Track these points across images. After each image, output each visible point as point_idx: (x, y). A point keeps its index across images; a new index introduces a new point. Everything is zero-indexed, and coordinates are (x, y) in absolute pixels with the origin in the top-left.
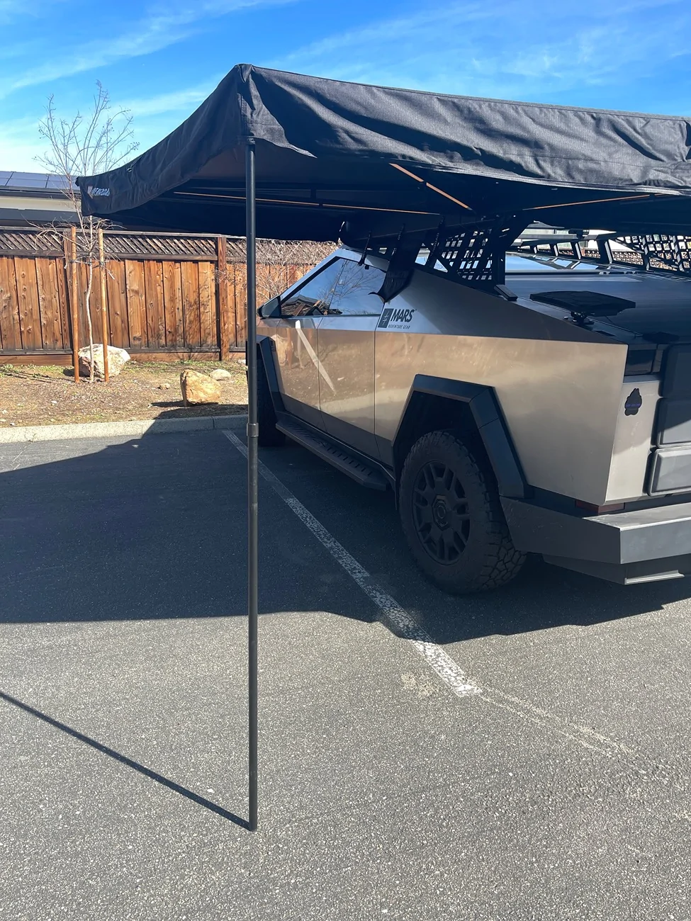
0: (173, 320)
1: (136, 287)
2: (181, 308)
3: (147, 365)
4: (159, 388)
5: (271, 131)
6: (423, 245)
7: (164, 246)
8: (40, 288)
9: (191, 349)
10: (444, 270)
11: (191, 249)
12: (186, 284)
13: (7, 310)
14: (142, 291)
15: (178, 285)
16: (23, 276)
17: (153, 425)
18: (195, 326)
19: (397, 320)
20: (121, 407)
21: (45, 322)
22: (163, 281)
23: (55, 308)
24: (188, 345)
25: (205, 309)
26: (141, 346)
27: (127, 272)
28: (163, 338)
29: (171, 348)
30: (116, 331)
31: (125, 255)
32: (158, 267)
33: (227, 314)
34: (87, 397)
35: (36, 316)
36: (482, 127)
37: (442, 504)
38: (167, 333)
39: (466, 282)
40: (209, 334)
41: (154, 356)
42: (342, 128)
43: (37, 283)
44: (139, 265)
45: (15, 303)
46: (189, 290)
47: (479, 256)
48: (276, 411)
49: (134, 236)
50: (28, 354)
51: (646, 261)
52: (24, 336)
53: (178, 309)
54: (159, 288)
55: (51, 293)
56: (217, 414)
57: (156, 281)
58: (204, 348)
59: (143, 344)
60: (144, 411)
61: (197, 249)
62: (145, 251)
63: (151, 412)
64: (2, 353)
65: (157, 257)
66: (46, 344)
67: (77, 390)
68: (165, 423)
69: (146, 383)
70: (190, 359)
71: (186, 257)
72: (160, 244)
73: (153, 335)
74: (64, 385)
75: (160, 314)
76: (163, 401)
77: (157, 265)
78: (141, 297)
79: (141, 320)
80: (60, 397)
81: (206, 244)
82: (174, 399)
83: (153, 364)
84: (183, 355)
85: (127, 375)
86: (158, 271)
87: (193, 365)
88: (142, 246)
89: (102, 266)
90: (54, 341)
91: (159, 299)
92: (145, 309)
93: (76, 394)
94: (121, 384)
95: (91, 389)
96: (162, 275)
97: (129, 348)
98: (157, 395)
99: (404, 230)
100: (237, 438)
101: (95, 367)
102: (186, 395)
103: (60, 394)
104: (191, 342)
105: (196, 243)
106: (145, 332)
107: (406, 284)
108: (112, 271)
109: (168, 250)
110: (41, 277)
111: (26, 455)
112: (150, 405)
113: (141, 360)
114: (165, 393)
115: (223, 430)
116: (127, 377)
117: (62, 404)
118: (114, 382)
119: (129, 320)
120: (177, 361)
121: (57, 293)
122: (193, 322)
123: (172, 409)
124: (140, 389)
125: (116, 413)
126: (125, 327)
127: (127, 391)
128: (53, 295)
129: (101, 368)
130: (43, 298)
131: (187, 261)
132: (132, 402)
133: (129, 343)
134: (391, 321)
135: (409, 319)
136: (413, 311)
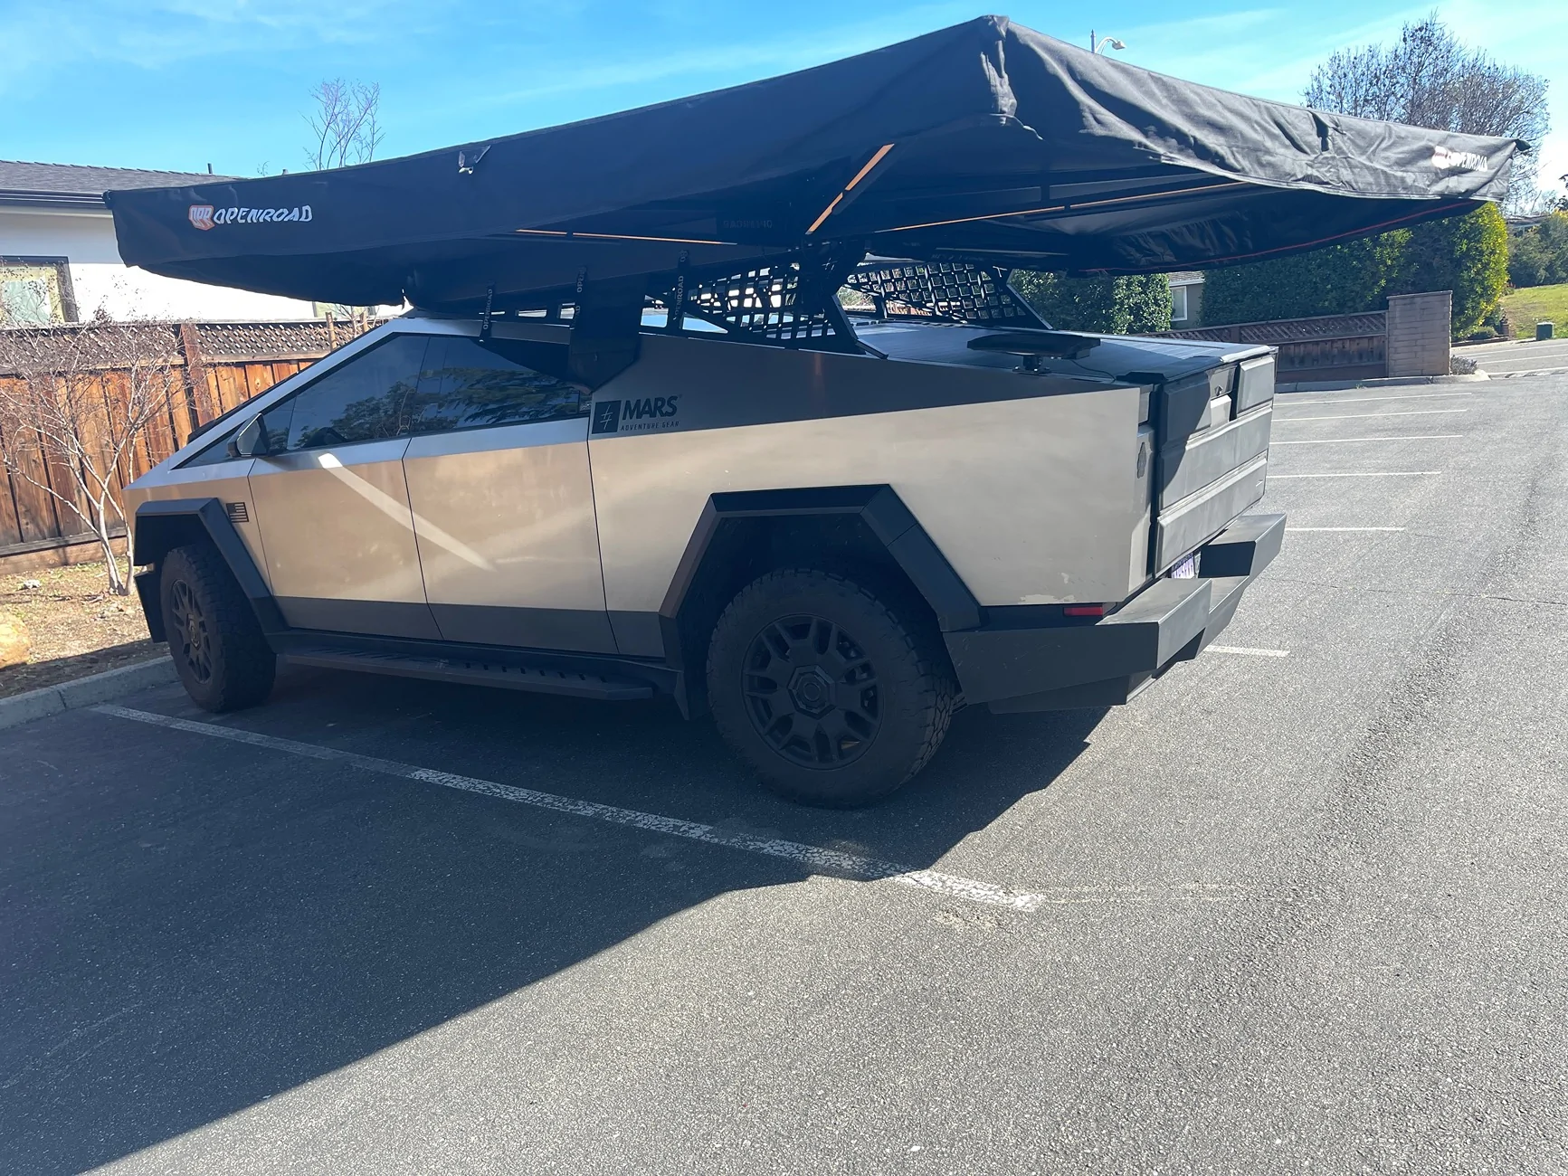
10: (718, 329)
19: (639, 417)
36: (1187, 110)
37: (810, 679)
42: (1089, 107)
99: (586, 276)
100: (146, 713)
107: (635, 358)
115: (91, 708)
134: (624, 419)
135: (670, 411)
136: (674, 398)
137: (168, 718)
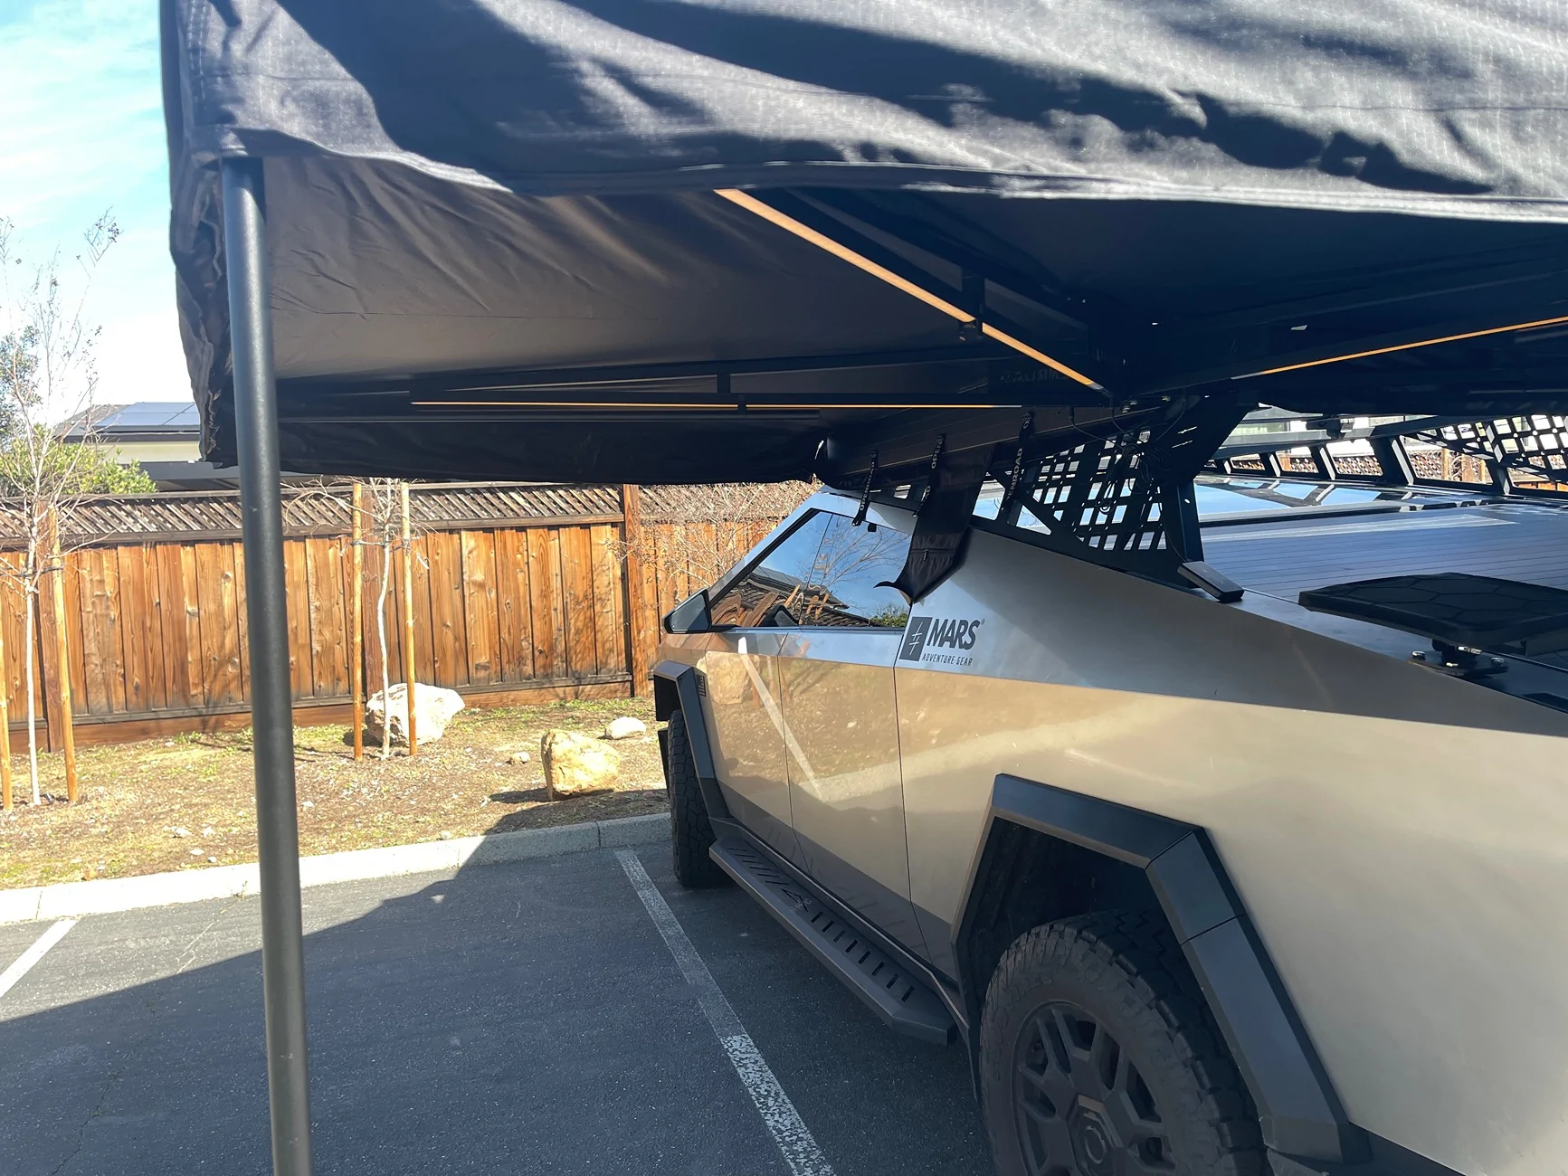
0: (546, 630)
1: (479, 577)
2: (560, 607)
3: (499, 714)
4: (509, 762)
5: (320, 106)
6: (988, 474)
7: (530, 503)
8: (312, 589)
9: (579, 680)
10: (1041, 527)
11: (577, 505)
12: (567, 570)
14: (491, 583)
15: (554, 568)
17: (481, 847)
18: (586, 638)
19: (941, 645)
20: (432, 806)
21: (319, 649)
22: (528, 563)
23: (336, 622)
24: (574, 673)
25: (603, 607)
26: (489, 680)
27: (465, 552)
28: (529, 662)
29: (544, 679)
30: (444, 654)
31: (460, 524)
32: (519, 541)
33: (643, 612)
34: (372, 789)
35: (303, 639)
37: (1095, 1124)
38: (537, 653)
39: (1099, 556)
40: (611, 650)
41: (511, 697)
43: (307, 581)
44: (486, 539)
46: (574, 577)
47: (1126, 492)
48: (709, 818)
49: (476, 490)
51: (1500, 474)
53: (556, 609)
54: (520, 576)
55: (331, 597)
56: (608, 816)
57: (516, 564)
58: (603, 676)
59: (493, 675)
60: (471, 815)
61: (588, 504)
62: (496, 514)
63: (485, 815)
64: (242, 708)
65: (517, 522)
66: (320, 687)
67: (355, 777)
68: (506, 841)
69: (487, 753)
70: (577, 698)
71: (568, 520)
72: (523, 500)
73: (511, 658)
74: (333, 767)
75: (523, 620)
76: (513, 790)
77: (517, 535)
78: (490, 594)
79: (489, 634)
80: (321, 794)
81: (604, 495)
82: (530, 785)
83: (508, 712)
84: (564, 691)
85: (457, 738)
86: (518, 547)
87: (582, 709)
88: (490, 506)
89: (406, 547)
90: (333, 681)
91: (521, 595)
92: (496, 613)
93: (351, 784)
94: (438, 759)
95: (382, 771)
96: (526, 553)
97: (468, 685)
98: (503, 778)
99: (943, 448)
100: (642, 869)
101: (394, 728)
102: (552, 778)
103: (322, 787)
104: (578, 666)
105: (585, 495)
106: (495, 654)
107: (955, 562)
108: (439, 551)
109: (536, 509)
110: (314, 570)
111: (215, 933)
112: (487, 799)
113: (487, 705)
114: (518, 773)
115: (617, 850)
116: (456, 741)
117: (321, 808)
118: (426, 755)
119: (468, 636)
120: (554, 703)
121: (342, 596)
122: (582, 631)
123: (525, 808)
124: (473, 767)
125: (418, 822)
126: (461, 648)
127: (447, 773)
128: (334, 601)
129: (404, 728)
130: (316, 607)
131: (571, 526)
132: (454, 794)
133: (466, 677)
134: (928, 644)
135: (969, 642)
136: (976, 623)
137: (648, 881)
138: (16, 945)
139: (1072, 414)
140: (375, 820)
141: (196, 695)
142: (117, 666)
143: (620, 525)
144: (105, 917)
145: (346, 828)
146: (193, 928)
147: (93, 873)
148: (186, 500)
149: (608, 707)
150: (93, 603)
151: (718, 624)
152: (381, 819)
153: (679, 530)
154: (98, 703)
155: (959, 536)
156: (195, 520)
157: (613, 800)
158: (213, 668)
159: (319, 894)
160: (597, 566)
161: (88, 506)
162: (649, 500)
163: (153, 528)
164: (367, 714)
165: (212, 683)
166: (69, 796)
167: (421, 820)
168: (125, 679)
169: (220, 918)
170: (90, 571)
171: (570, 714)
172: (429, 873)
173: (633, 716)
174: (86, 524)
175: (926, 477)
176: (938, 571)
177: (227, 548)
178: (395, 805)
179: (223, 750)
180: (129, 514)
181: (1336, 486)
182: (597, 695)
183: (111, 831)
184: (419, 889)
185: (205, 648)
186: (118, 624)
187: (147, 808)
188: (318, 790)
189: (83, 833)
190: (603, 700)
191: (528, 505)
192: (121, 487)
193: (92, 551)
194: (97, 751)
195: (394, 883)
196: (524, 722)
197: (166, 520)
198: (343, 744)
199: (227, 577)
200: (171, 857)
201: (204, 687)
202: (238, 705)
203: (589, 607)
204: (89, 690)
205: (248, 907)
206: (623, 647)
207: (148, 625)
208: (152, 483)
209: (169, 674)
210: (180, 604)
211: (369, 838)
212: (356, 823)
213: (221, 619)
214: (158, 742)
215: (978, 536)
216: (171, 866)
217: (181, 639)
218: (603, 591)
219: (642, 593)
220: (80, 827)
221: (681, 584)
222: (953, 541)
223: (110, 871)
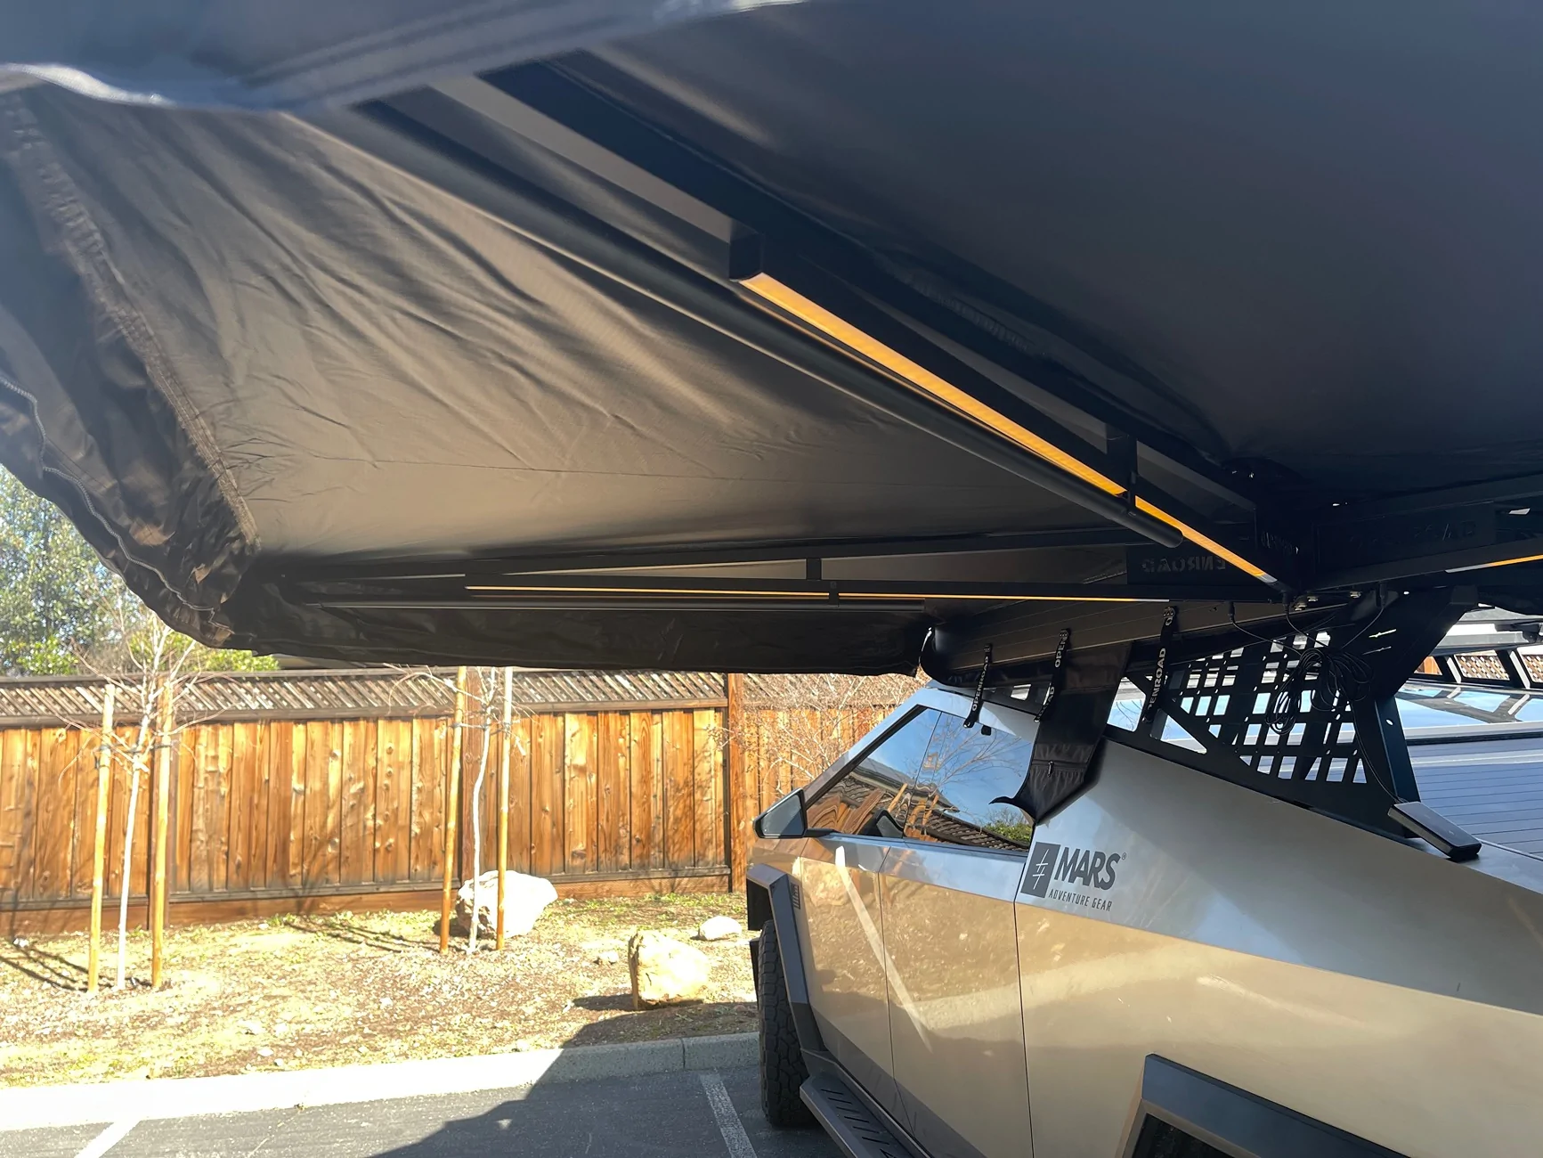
0: (645, 817)
1: (581, 760)
2: (659, 794)
3: (592, 906)
4: (597, 962)
6: (1124, 676)
7: (635, 687)
8: (416, 770)
9: (676, 872)
10: (1192, 744)
11: (681, 689)
12: (667, 757)
13: (355, 812)
14: (591, 768)
15: (656, 753)
16: (390, 751)
17: (557, 1062)
18: (685, 827)
20: (512, 1009)
21: (418, 831)
22: (630, 747)
23: (436, 804)
24: (671, 864)
25: (703, 794)
26: (584, 868)
27: (568, 735)
28: (626, 851)
29: (640, 870)
30: (541, 840)
31: (565, 706)
32: (622, 725)
33: (744, 802)
34: (453, 987)
35: (402, 821)
38: (634, 842)
40: (710, 841)
41: (606, 888)
43: (411, 762)
44: (589, 722)
45: (371, 798)
46: (675, 763)
48: (801, 1049)
50: (382, 890)
52: (380, 857)
53: (655, 796)
54: (622, 761)
55: (433, 778)
56: (695, 1032)
57: (618, 748)
58: (701, 869)
59: (589, 864)
60: (552, 1022)
61: (692, 688)
62: (601, 697)
63: (565, 1024)
64: (337, 891)
65: (621, 706)
66: (416, 870)
67: (437, 971)
68: (584, 1056)
69: (576, 951)
70: (673, 892)
71: (672, 704)
72: (628, 683)
73: (608, 845)
74: (417, 960)
75: (622, 808)
76: (598, 994)
77: (621, 720)
78: (590, 779)
79: (588, 820)
80: (402, 989)
81: (709, 679)
82: (616, 989)
83: (602, 903)
84: (660, 884)
85: (547, 930)
86: (621, 730)
87: (677, 904)
88: (595, 689)
89: (506, 730)
90: (429, 865)
91: (622, 780)
92: (595, 799)
93: (433, 980)
94: (524, 955)
95: (466, 968)
96: (628, 737)
97: (563, 873)
98: (589, 980)
99: (1068, 644)
100: (729, 1099)
101: (483, 919)
102: (638, 984)
103: (403, 982)
104: (676, 856)
105: (690, 679)
106: (593, 841)
107: (1088, 779)
108: (543, 734)
109: (641, 693)
110: (419, 751)
111: (267, 1151)
112: (570, 1004)
113: (581, 896)
114: (605, 975)
115: (702, 1074)
116: (545, 935)
117: (400, 1006)
118: (512, 950)
119: (566, 821)
120: (648, 896)
121: (444, 778)
122: (681, 819)
123: (608, 1017)
124: (559, 966)
125: (495, 1027)
126: (558, 835)
127: (532, 972)
128: (436, 782)
129: (492, 918)
130: (418, 788)
131: (675, 710)
132: (536, 996)
133: (562, 865)
134: (1056, 878)
135: (1107, 880)
136: (1115, 858)
137: (733, 1116)
138: (67, 1149)
139: (1232, 610)
140: (452, 1023)
141: (295, 875)
142: (222, 843)
143: (723, 710)
144: (162, 1123)
145: (420, 1031)
146: (247, 1143)
147: (158, 1072)
148: (303, 679)
149: (704, 902)
150: (206, 779)
151: (815, 828)
152: (458, 1022)
153: (782, 716)
154: (200, 880)
155: (1091, 749)
156: (310, 699)
157: (702, 1012)
158: (313, 848)
159: (382, 1110)
160: (698, 752)
161: (210, 682)
162: (753, 684)
163: (269, 705)
164: (458, 902)
165: (310, 863)
166: (153, 980)
167: (499, 1025)
168: (228, 857)
169: (275, 1134)
170: (206, 747)
171: (665, 909)
172: (500, 1090)
173: (730, 914)
174: (207, 701)
175: (1050, 676)
176: (1066, 789)
177: (337, 727)
178: (474, 1008)
179: (314, 935)
180: (248, 692)
181: (1532, 697)
182: (694, 888)
183: (187, 1023)
184: (487, 1109)
185: (307, 828)
186: (227, 800)
187: (226, 998)
188: (399, 985)
189: (160, 1022)
190: (699, 894)
191: (633, 688)
192: (244, 664)
193: (210, 729)
194: (193, 931)
195: (462, 1100)
196: (616, 917)
197: (282, 698)
198: (432, 933)
199: (334, 756)
200: (239, 1058)
201: (302, 867)
202: (335, 887)
203: (689, 795)
204: (192, 866)
205: (306, 1122)
206: (722, 838)
207: (256, 801)
208: (275, 661)
209: (271, 851)
210: (288, 781)
211: (442, 1044)
212: (432, 1025)
213: (325, 798)
214: (254, 924)
215: (1113, 748)
216: (237, 1067)
217: (285, 820)
218: (703, 779)
219: (743, 782)
220: (157, 1016)
221: (784, 774)
222: (1084, 753)
223: (175, 1070)
